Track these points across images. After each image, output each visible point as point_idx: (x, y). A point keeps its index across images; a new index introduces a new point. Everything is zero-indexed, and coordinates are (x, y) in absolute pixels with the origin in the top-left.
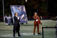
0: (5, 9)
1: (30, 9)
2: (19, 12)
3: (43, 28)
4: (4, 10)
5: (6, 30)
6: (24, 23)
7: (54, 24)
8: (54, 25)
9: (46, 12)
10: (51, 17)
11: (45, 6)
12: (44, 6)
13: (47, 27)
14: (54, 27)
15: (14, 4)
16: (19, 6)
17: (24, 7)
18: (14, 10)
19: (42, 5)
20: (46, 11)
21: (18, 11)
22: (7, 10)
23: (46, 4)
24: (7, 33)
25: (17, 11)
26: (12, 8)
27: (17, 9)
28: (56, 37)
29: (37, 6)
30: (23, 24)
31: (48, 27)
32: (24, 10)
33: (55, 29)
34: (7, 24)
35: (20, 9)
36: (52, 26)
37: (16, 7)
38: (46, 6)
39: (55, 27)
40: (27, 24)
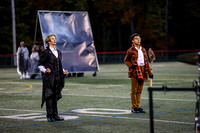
0: (20, 25)
1: (108, 24)
2: (67, 35)
3: (151, 90)
4: (17, 28)
5: (22, 98)
6: (86, 73)
7: (190, 77)
8: (192, 80)
9: (162, 34)
10: (179, 53)
11: (159, 12)
12: (156, 14)
13: (164, 89)
14: (190, 86)
15: (50, 7)
16: (69, 15)
17: (86, 18)
18: (52, 26)
19: (150, 9)
20: (164, 31)
21: (64, 31)
22: (27, 27)
23: (162, 7)
24: (26, 108)
25: (60, 30)
26: (45, 22)
27: (61, 24)
28: (196, 122)
29: (133, 15)
30: (81, 75)
31: (169, 87)
32: (87, 26)
33: (193, 94)
34: (28, 76)
35: (73, 24)
36: (183, 83)
37: (56, 17)
38: (163, 14)
39: (194, 89)
40: (95, 75)
